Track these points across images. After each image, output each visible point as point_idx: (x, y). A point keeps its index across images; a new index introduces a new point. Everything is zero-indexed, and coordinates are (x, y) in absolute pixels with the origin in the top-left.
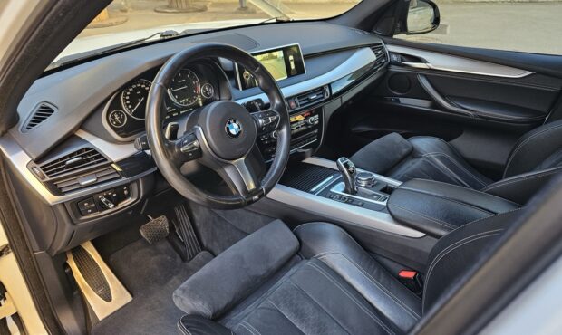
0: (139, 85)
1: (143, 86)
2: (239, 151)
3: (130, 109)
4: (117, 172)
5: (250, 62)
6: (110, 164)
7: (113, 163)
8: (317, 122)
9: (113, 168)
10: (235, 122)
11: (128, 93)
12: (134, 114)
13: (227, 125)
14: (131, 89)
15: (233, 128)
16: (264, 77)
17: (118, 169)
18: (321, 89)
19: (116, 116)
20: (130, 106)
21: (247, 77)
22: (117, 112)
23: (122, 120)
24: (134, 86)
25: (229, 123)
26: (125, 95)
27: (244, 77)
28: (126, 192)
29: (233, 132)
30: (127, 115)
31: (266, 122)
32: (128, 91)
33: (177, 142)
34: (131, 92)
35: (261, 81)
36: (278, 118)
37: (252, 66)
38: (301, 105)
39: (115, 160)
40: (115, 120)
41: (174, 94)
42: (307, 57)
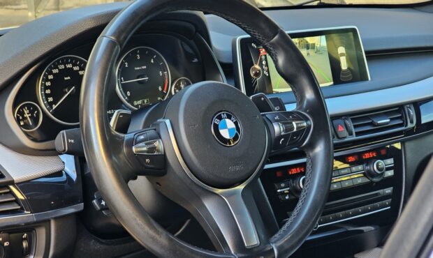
0: (69, 66)
1: (76, 68)
2: (235, 170)
3: (50, 104)
4: (17, 201)
5: (263, 25)
6: (6, 185)
7: (12, 183)
8: (390, 173)
9: (11, 193)
10: (229, 117)
11: (51, 77)
12: (55, 113)
13: (216, 121)
14: (55, 71)
15: (225, 127)
16: (286, 52)
17: (20, 196)
18: (400, 108)
19: (26, 111)
20: (51, 99)
21: (257, 74)
22: (29, 106)
23: (36, 120)
24: (62, 67)
25: (220, 118)
26: (46, 80)
27: (252, 73)
28: (25, 244)
29: (225, 134)
30: (44, 113)
31: (286, 130)
32: (51, 73)
33: (127, 137)
34: (55, 75)
35: (281, 60)
36: (309, 127)
37: (267, 30)
38: (358, 134)
39: (17, 177)
40: (24, 118)
41: (125, 88)
42: (374, 55)
